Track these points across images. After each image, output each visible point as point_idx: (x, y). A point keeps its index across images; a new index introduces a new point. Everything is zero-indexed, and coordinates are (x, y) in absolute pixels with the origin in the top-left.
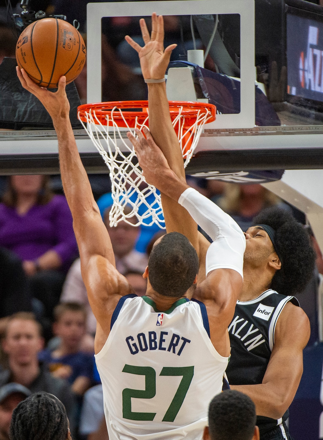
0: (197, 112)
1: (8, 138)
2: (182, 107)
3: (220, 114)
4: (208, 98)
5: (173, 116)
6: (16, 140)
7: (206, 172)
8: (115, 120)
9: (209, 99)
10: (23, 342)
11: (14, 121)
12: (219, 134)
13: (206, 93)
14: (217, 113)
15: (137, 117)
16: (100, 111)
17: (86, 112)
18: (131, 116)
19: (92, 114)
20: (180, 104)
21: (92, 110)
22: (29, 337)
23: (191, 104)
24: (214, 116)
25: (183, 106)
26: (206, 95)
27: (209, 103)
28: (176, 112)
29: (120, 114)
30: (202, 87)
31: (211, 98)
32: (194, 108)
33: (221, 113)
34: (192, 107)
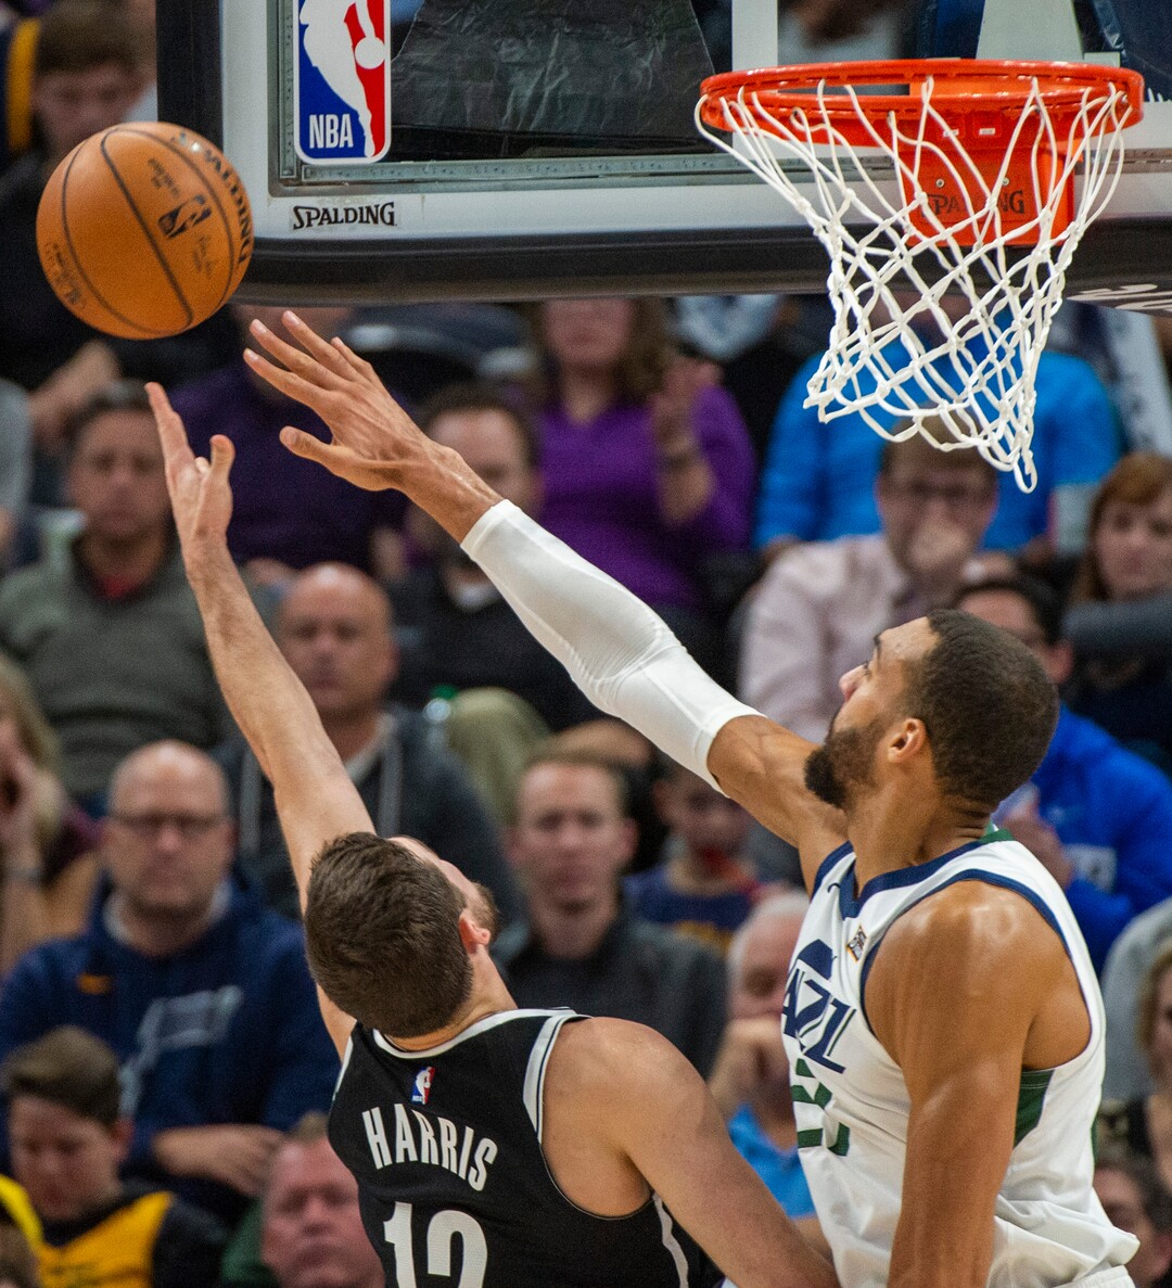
0: (1081, 94)
1: (483, 184)
2: (1035, 81)
3: (1156, 99)
4: (1120, 50)
5: (1008, 108)
6: (506, 189)
7: (1115, 287)
8: (835, 123)
9: (1124, 52)
10: (571, 837)
11: (501, 129)
12: (1153, 166)
13: (1112, 32)
14: (1147, 99)
15: (892, 114)
16: (773, 93)
17: (723, 100)
18: (873, 111)
19: (749, 103)
20: (1027, 72)
21: (746, 91)
22: (588, 819)
23: (1063, 69)
24: (1137, 106)
25: (1037, 76)
26: (1113, 39)
27: (1122, 65)
28: (1018, 95)
29: (851, 103)
30: (1099, 15)
31: (1126, 47)
32: (1070, 84)
33: (1160, 97)
34: (1068, 79)
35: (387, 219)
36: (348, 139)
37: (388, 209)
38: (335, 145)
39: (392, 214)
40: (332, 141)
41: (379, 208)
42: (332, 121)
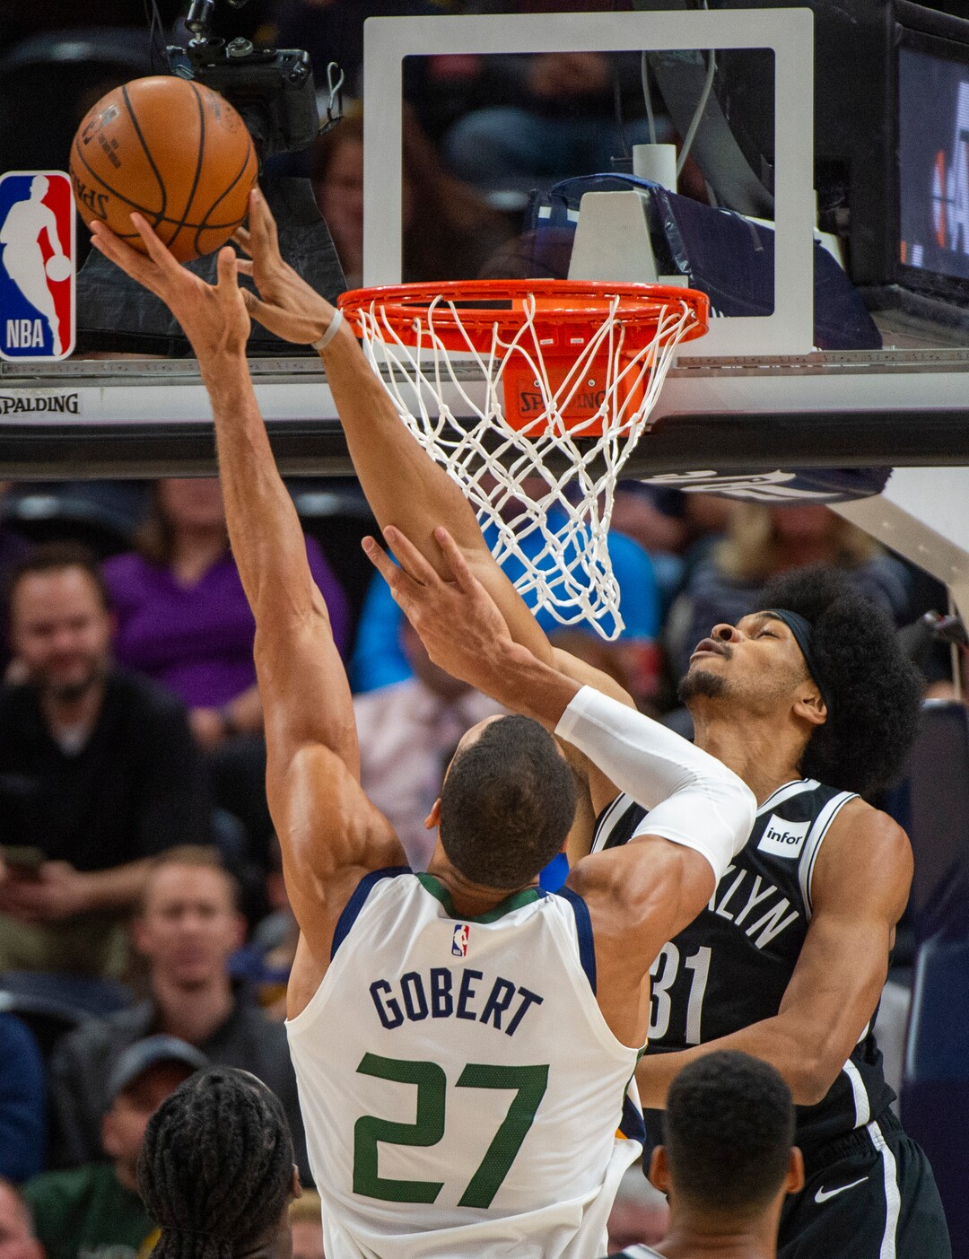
0: (659, 310)
1: (152, 380)
2: (618, 298)
3: (718, 316)
4: (688, 275)
5: (594, 321)
6: (172, 384)
7: (681, 473)
8: (438, 331)
9: (691, 276)
10: (191, 924)
11: (168, 334)
12: (716, 371)
13: (682, 260)
14: (711, 316)
15: (496, 325)
16: (397, 306)
17: (360, 310)
18: (481, 322)
19: (378, 314)
20: (613, 291)
21: (376, 304)
22: (205, 910)
23: (643, 289)
24: (703, 322)
25: (620, 295)
26: (683, 265)
27: (690, 287)
28: (602, 310)
29: (452, 315)
30: (671, 244)
31: (694, 273)
32: (649, 302)
33: (721, 314)
34: (646, 298)
35: (72, 407)
36: (39, 341)
37: (73, 400)
38: (27, 345)
39: (75, 404)
40: (26, 342)
41: (65, 399)
42: (26, 325)
